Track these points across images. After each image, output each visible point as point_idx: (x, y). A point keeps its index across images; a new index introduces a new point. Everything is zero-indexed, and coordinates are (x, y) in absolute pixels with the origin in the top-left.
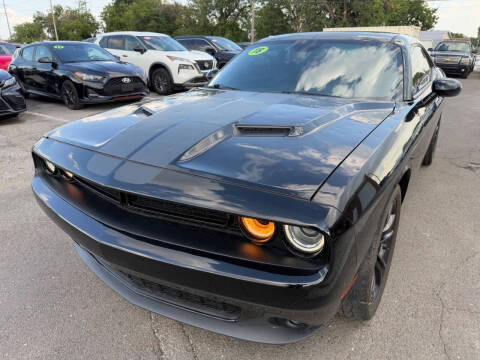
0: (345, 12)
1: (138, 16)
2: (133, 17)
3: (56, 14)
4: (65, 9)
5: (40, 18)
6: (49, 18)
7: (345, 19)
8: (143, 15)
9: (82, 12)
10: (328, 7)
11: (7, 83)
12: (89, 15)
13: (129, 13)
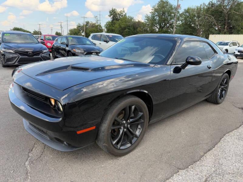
0: (226, 27)
1: (120, 27)
2: (118, 27)
3: (86, 25)
4: (90, 23)
5: (79, 27)
6: (83, 27)
7: (226, 30)
8: (123, 26)
9: (97, 24)
10: (216, 24)
11: (45, 51)
12: (100, 26)
13: (117, 25)
